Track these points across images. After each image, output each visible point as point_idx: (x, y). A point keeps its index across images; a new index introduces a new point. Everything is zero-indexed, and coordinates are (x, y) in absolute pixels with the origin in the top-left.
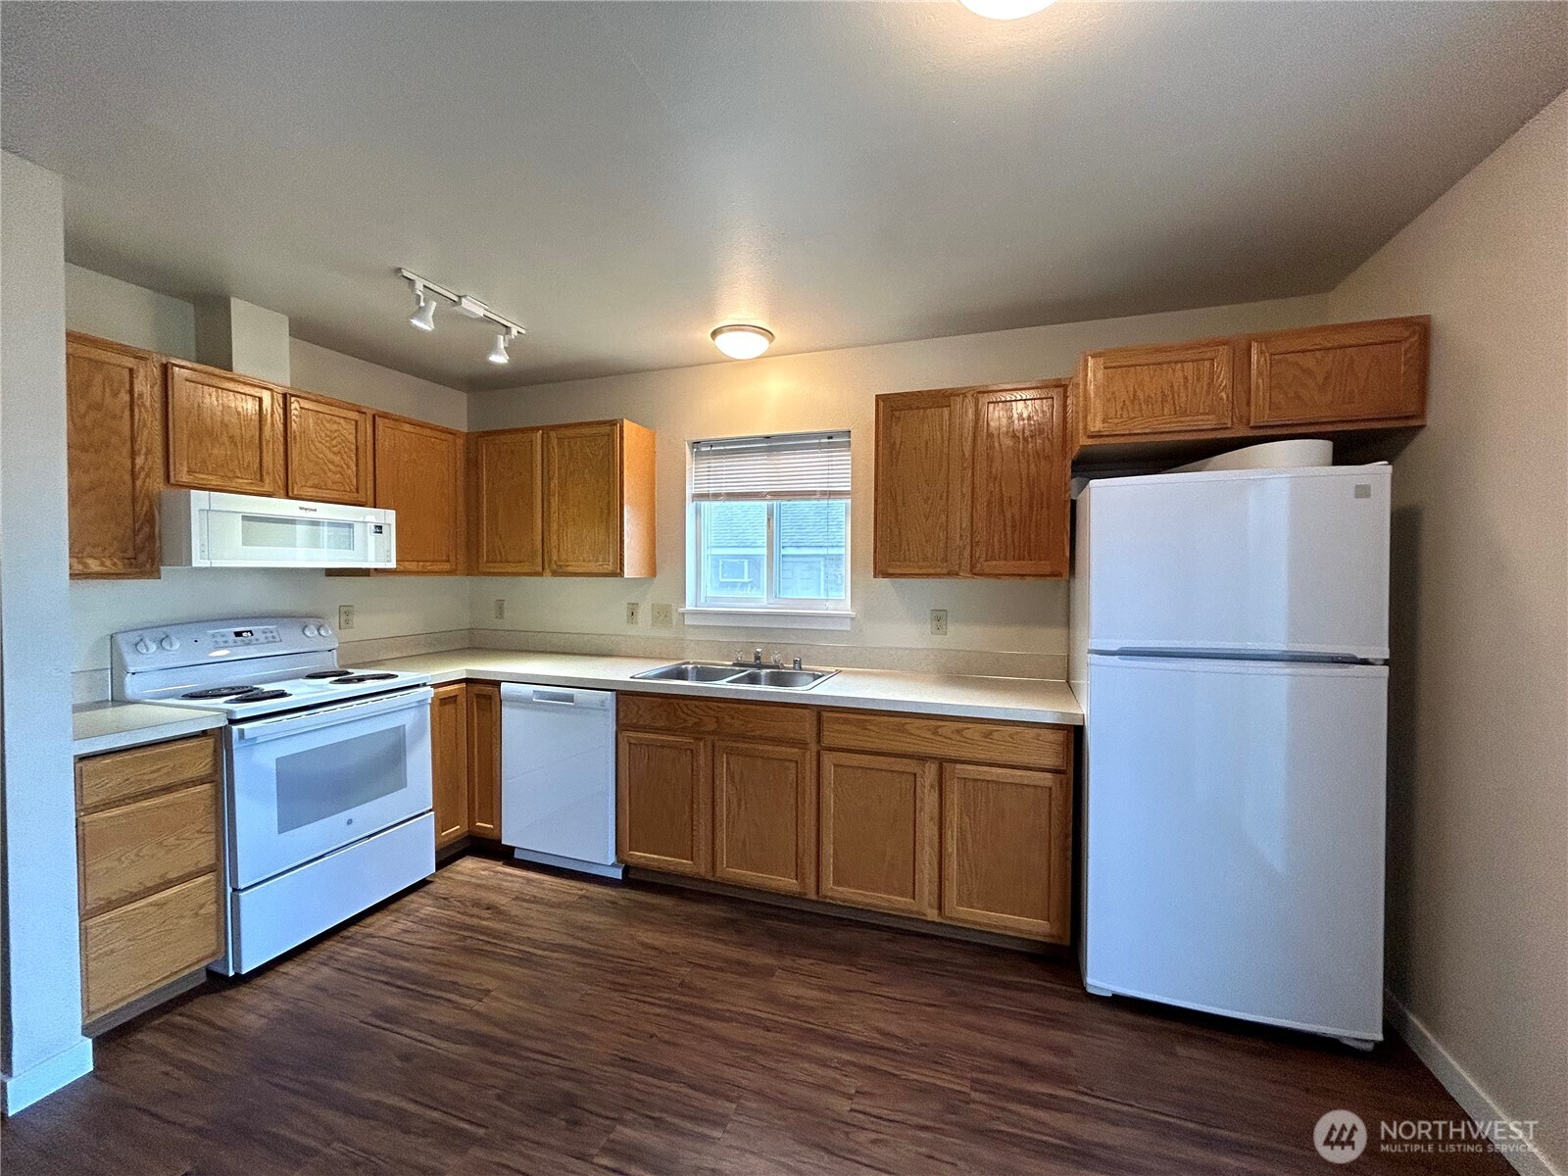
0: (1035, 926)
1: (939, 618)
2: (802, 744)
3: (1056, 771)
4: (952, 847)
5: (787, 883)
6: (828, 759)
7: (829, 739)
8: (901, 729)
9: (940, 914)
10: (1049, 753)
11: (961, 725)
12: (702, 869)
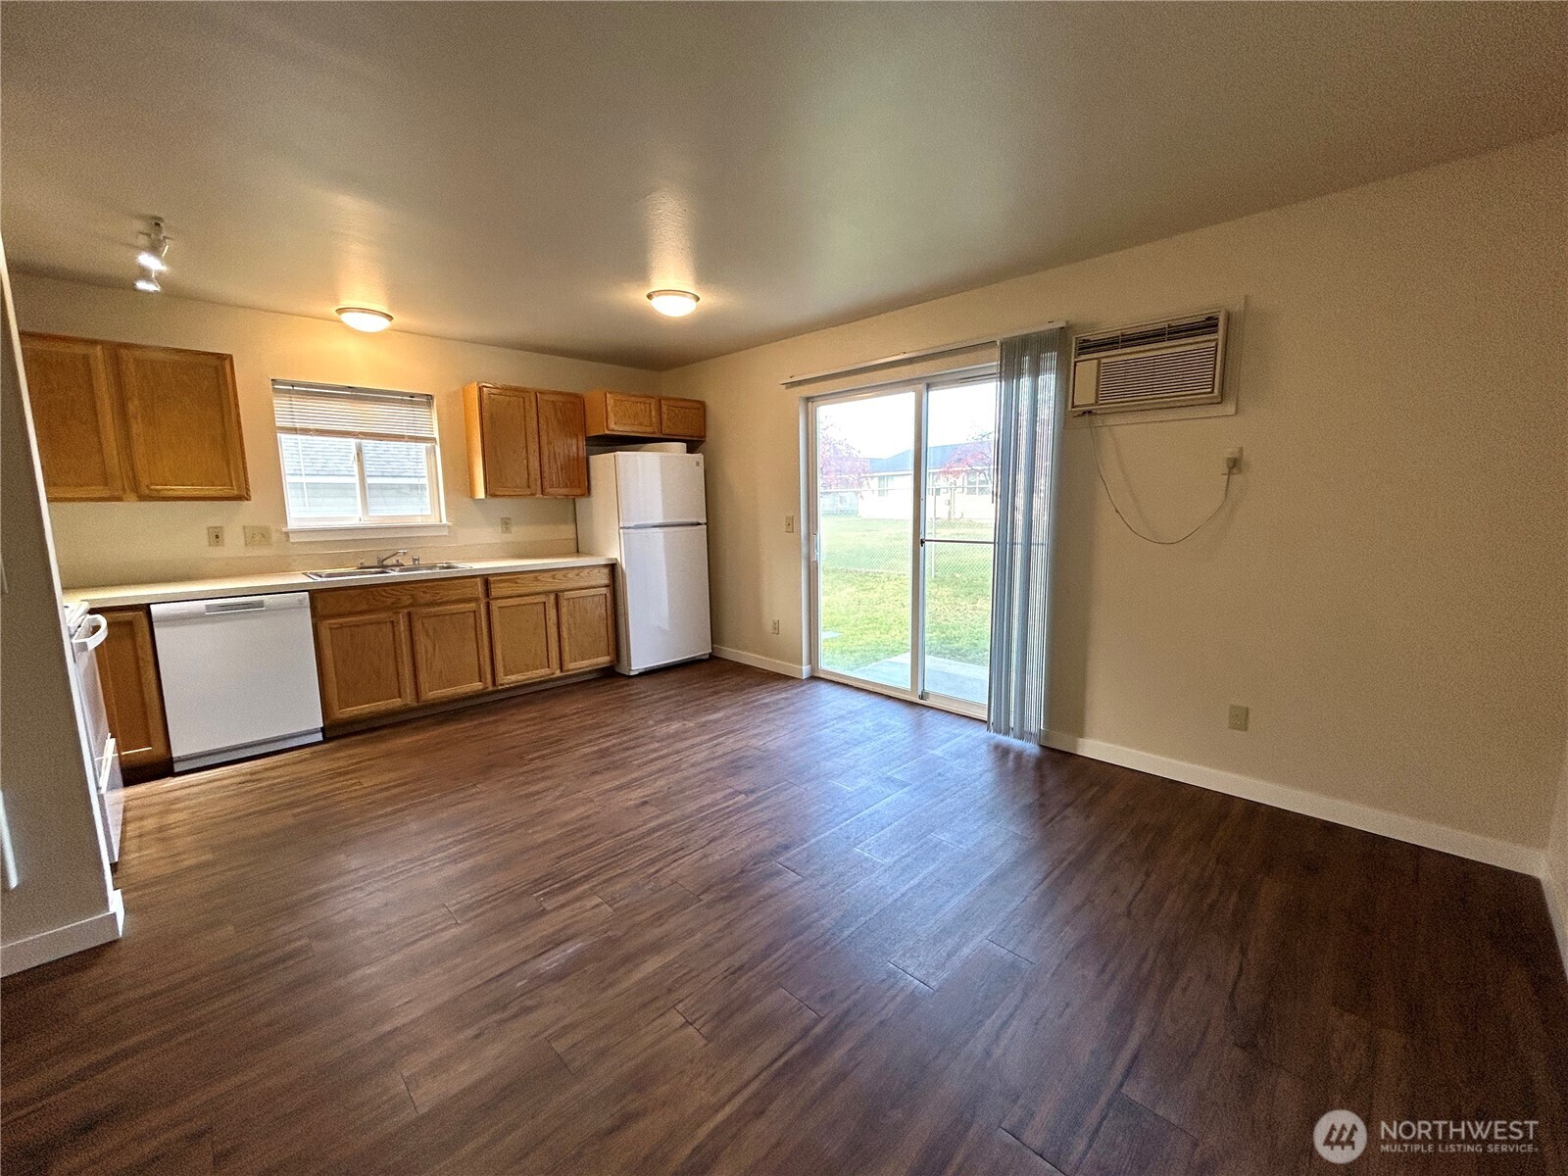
0: (604, 660)
1: (506, 523)
2: (476, 600)
3: (606, 586)
4: (565, 634)
5: (477, 686)
6: (495, 605)
7: (494, 593)
8: (536, 579)
9: (562, 671)
10: (602, 578)
11: (565, 572)
12: (409, 699)
